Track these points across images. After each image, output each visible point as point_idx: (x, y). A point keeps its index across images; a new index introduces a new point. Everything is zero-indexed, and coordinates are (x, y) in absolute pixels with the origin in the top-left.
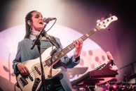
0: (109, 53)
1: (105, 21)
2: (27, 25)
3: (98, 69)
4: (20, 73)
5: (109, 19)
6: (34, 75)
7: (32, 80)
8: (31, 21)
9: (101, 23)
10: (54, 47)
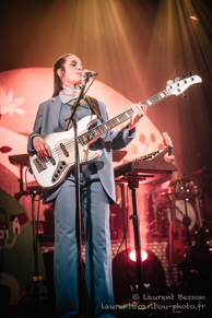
0: (166, 134)
1: (182, 82)
2: (56, 76)
3: (146, 158)
4: (35, 152)
5: (188, 80)
6: (58, 157)
7: (54, 164)
8: (63, 69)
9: (174, 85)
10: (95, 117)
